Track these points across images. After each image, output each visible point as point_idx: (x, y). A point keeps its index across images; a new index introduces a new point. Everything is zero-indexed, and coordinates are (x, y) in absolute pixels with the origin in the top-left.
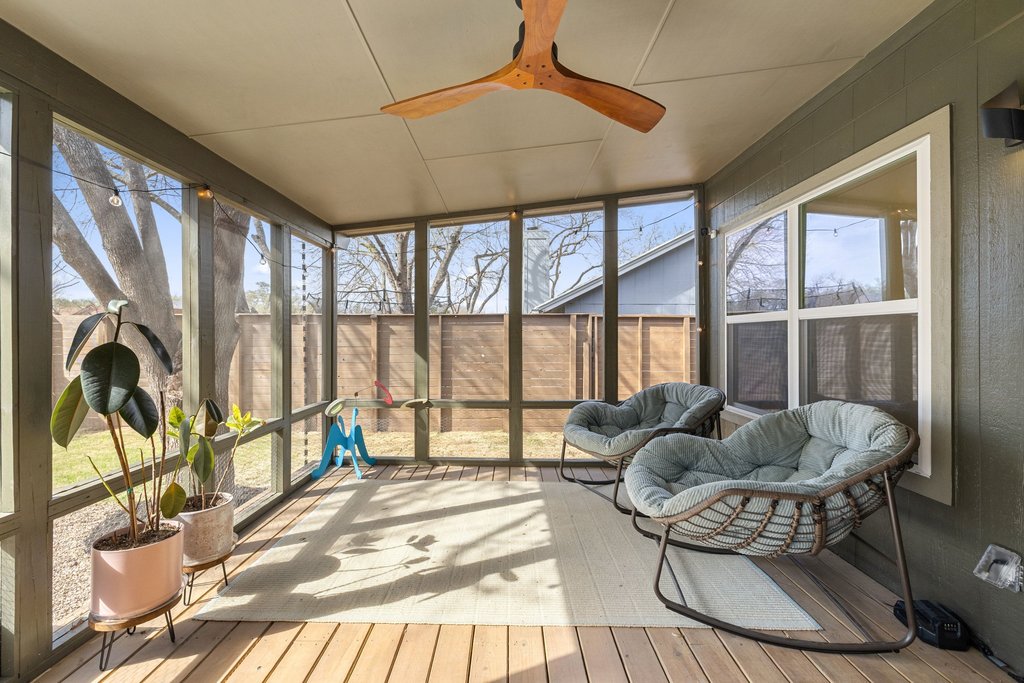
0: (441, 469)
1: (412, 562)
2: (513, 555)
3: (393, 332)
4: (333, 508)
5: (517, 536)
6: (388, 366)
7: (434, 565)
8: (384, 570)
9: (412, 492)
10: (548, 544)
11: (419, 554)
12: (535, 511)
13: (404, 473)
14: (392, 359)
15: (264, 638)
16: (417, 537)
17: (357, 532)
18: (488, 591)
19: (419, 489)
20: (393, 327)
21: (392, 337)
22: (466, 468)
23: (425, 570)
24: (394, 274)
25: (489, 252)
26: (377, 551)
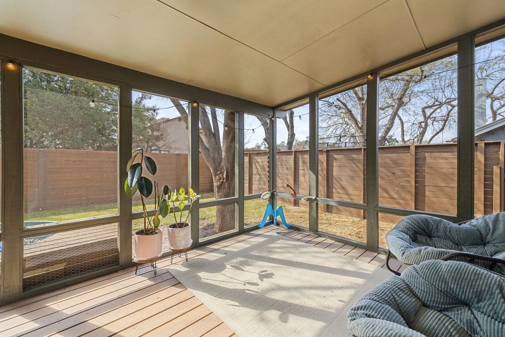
0: (320, 239)
1: (249, 283)
2: (302, 306)
3: (336, 159)
4: (250, 244)
5: (318, 296)
6: (333, 177)
7: (257, 290)
8: (235, 281)
9: (290, 247)
10: (333, 311)
11: (258, 281)
12: (350, 285)
13: (299, 236)
14: (335, 173)
15: (172, 287)
16: (267, 271)
17: (246, 258)
18: (263, 320)
19: (296, 247)
20: (336, 156)
21: (335, 161)
22: (336, 243)
23: (249, 290)
24: (358, 126)
25: (437, 103)
26: (243, 270)
